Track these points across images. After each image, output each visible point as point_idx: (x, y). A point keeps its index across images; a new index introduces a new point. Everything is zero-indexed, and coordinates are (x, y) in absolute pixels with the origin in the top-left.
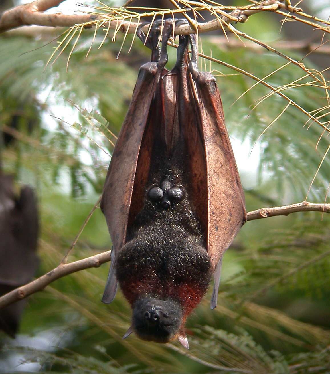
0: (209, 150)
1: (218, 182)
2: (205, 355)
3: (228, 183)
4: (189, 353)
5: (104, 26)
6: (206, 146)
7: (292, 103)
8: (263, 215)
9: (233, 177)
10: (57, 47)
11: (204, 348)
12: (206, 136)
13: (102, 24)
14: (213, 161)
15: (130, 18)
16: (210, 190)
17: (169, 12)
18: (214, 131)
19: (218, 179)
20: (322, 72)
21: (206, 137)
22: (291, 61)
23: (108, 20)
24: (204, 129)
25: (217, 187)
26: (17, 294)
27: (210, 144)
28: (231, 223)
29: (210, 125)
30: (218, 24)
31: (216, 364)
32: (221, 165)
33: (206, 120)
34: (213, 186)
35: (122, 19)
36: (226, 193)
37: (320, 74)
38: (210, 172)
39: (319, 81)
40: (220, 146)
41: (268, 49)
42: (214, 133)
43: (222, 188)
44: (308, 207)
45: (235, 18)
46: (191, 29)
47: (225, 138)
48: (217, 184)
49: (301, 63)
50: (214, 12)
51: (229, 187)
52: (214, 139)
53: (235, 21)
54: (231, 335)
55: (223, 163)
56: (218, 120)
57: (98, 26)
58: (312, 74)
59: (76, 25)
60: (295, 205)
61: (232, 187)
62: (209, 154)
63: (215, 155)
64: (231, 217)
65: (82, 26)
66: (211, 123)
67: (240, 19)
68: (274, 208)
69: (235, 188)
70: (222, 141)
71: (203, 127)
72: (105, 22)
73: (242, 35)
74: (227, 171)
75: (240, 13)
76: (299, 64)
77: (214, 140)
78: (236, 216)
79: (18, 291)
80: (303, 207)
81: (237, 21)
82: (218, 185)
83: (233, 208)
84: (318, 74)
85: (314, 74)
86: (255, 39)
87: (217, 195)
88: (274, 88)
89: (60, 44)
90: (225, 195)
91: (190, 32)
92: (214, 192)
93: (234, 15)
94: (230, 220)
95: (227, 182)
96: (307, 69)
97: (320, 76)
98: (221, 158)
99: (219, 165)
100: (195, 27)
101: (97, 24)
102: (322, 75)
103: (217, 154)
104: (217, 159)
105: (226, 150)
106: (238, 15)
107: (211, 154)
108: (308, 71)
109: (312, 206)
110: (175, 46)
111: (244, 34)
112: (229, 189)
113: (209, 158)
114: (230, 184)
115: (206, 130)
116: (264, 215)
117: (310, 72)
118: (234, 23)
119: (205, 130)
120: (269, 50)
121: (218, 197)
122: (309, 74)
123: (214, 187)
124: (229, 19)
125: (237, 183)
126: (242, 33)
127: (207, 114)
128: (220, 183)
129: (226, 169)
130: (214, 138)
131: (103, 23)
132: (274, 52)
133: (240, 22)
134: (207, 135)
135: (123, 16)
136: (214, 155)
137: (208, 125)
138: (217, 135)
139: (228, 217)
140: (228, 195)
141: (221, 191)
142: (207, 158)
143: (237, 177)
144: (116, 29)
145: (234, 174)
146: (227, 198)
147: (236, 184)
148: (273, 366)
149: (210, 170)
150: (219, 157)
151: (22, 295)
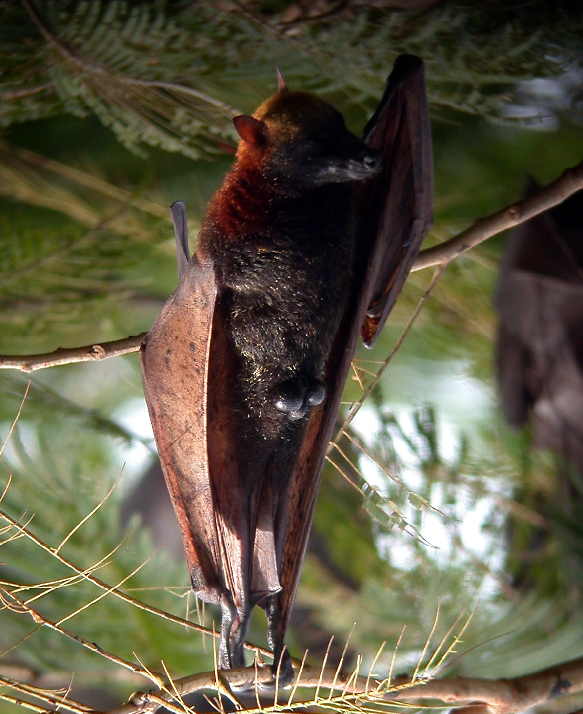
0: (202, 471)
1: (188, 417)
2: (198, 108)
3: (169, 413)
4: (225, 112)
5: (376, 681)
6: (207, 477)
7: (53, 552)
8: (101, 348)
9: (160, 422)
10: (458, 643)
11: (200, 119)
12: (208, 495)
13: (381, 684)
14: (195, 452)
15: (332, 698)
16: (203, 409)
17: (265, 709)
18: (193, 503)
19: (187, 422)
20: (4, 608)
21: (207, 493)
22: (56, 625)
23: (370, 693)
24: (211, 507)
25: (189, 409)
26: (521, 213)
27: (200, 481)
28: (168, 347)
29: (199, 513)
30: (181, 688)
31: (181, 93)
32: (182, 444)
33: (207, 522)
34: (197, 412)
35: (346, 695)
36: (175, 398)
37: (7, 604)
38: (201, 435)
39: (9, 591)
40: (182, 476)
41: (96, 645)
42: (193, 499)
43: (181, 407)
44: (24, 363)
45: (152, 699)
46: (227, 678)
47: (175, 490)
48: (190, 415)
49: (38, 622)
50: (189, 711)
51: (169, 406)
52: (193, 489)
53: (151, 695)
54: (153, 142)
55: (178, 447)
56: (187, 522)
57: (387, 681)
58: (20, 603)
59: (425, 683)
60: (46, 365)
61: (163, 406)
62: (202, 464)
63: (192, 463)
64: (165, 356)
65: (415, 682)
66: (199, 517)
67: (143, 698)
68: (82, 361)
69: (157, 403)
70: (178, 486)
71: (212, 510)
72: (375, 689)
73: (139, 670)
74: (171, 434)
75: (144, 707)
76: (43, 621)
77: (193, 487)
78: (157, 356)
79: (520, 218)
80: (31, 362)
81: (148, 695)
82: (188, 412)
83: (161, 371)
84: (10, 604)
85: (17, 604)
86: (118, 662)
87: (190, 397)
88: (88, 579)
89: (451, 648)
90: (176, 394)
91: (229, 673)
92: (196, 402)
93: (153, 703)
94: (169, 351)
95: (172, 416)
96: (29, 613)
97: (7, 601)
98: (181, 457)
99: (185, 444)
100: (220, 681)
101: (389, 685)
102: (3, 603)
103: (188, 463)
104: (188, 455)
105: (172, 468)
106: (147, 704)
107: (199, 464)
108: (26, 609)
109: (16, 365)
110: (253, 647)
111: (136, 672)
112: (169, 402)
113: (202, 459)
114: (166, 411)
115: (207, 505)
116: (99, 349)
117: (24, 607)
118: (152, 690)
119: (210, 505)
120: (94, 644)
121: (189, 394)
122: (25, 603)
123: (196, 410)
124: (162, 697)
125: (154, 412)
126: (140, 672)
127: (206, 532)
128: (185, 415)
129: (172, 436)
130: (192, 491)
131: (379, 688)
132: (85, 641)
133: (144, 693)
134: (206, 496)
135: (344, 701)
136: (194, 462)
137: (202, 512)
138: (188, 495)
139: (172, 357)
140: (171, 393)
141: (183, 402)
142: (206, 457)
143: (155, 422)
144: (356, 676)
145: (159, 428)
146: (172, 389)
147: (156, 410)
148: (83, 90)
149: (201, 438)
150: (184, 458)
151: (513, 211)
